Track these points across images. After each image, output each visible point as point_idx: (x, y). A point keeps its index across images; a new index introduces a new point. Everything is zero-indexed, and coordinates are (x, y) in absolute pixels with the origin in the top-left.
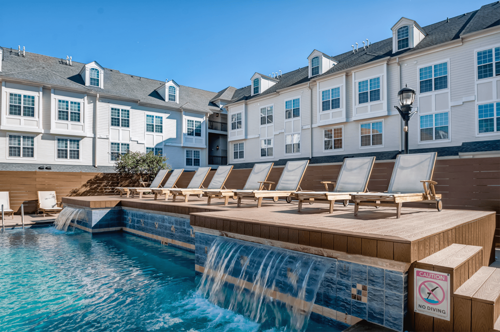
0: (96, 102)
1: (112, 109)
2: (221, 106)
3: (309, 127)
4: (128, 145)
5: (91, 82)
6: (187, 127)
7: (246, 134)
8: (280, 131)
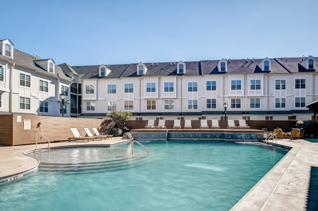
0: (11, 68)
1: (21, 74)
2: (73, 78)
3: (139, 98)
4: (30, 99)
5: (6, 54)
6: (61, 90)
7: (97, 98)
8: (121, 98)
